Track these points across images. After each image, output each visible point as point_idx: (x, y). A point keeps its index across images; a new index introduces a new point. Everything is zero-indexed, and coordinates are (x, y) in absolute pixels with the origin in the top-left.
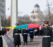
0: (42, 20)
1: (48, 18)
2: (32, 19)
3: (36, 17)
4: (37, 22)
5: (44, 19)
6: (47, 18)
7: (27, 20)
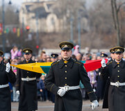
0: (79, 27)
1: (105, 17)
2: (28, 20)
3: (47, 10)
4: (54, 33)
5: (85, 20)
6: (101, 14)
7: (6, 27)
